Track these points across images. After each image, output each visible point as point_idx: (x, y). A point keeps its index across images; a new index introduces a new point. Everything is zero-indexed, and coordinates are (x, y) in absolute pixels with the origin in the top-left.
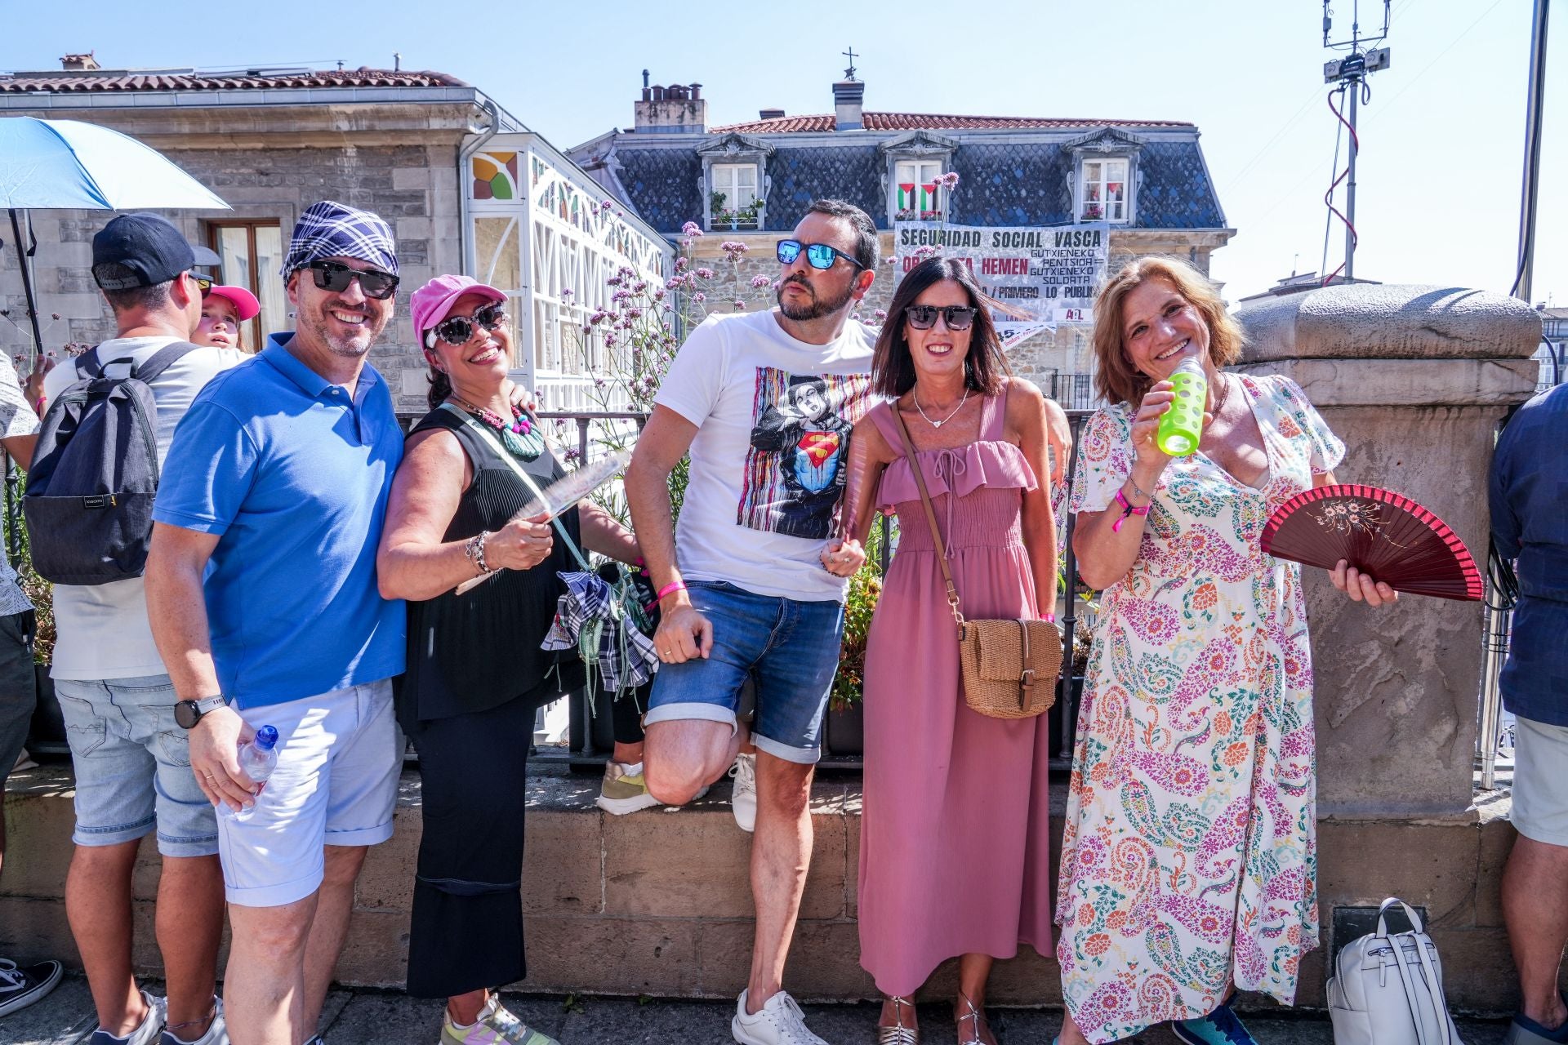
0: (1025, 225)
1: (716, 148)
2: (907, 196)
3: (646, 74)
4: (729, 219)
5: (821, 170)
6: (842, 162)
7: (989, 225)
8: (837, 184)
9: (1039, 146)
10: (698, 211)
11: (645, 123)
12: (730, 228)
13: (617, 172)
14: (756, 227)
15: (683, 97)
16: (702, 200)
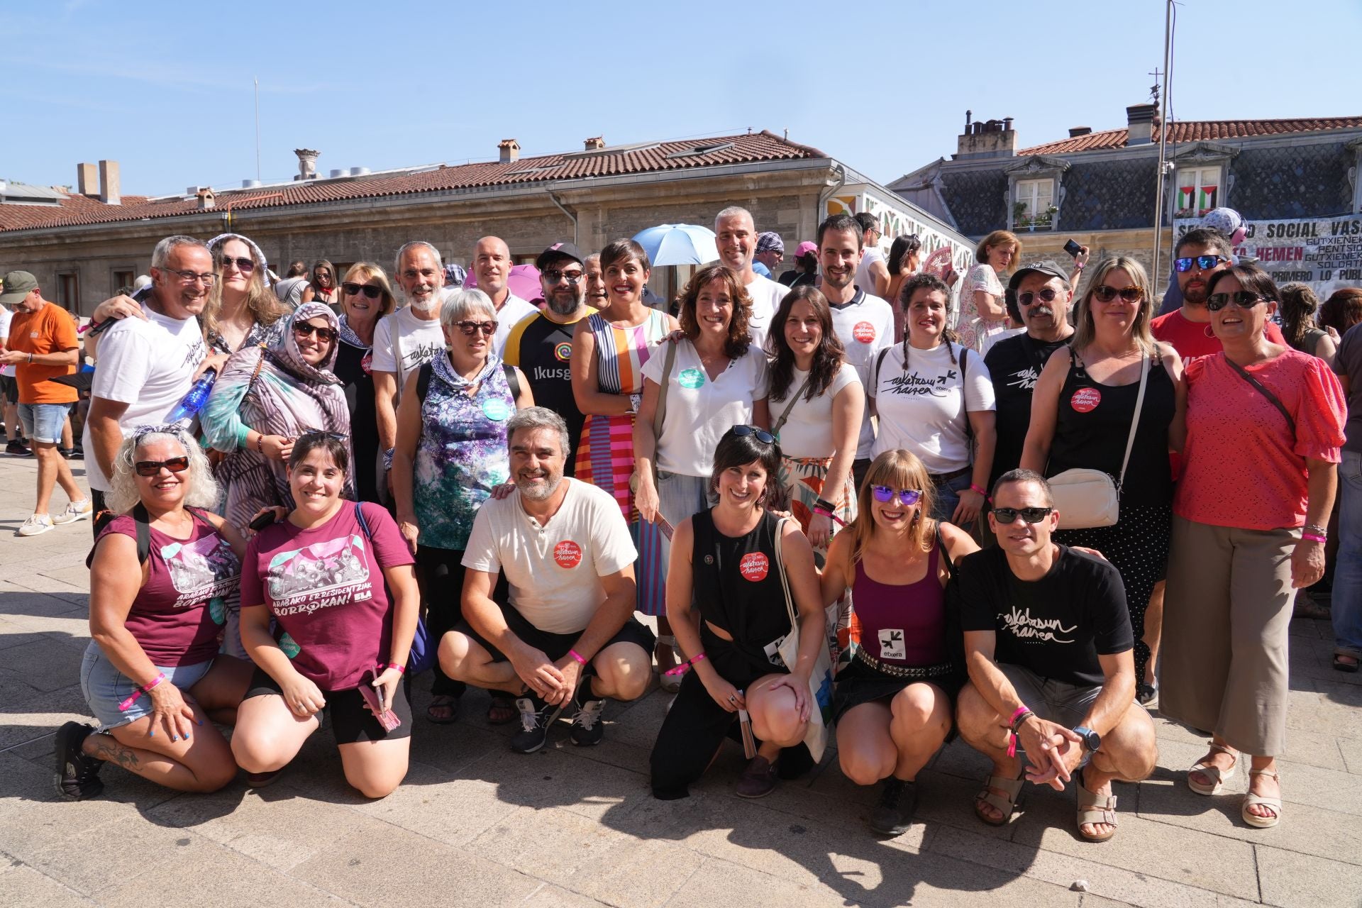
0: (1301, 217)
1: (1020, 168)
2: (1187, 198)
3: (969, 114)
4: (1027, 223)
5: (1110, 180)
6: (1129, 172)
7: (1265, 218)
8: (1123, 191)
10: (1003, 218)
11: (966, 151)
12: (1028, 230)
13: (941, 191)
14: (1050, 228)
15: (997, 131)
16: (1007, 209)
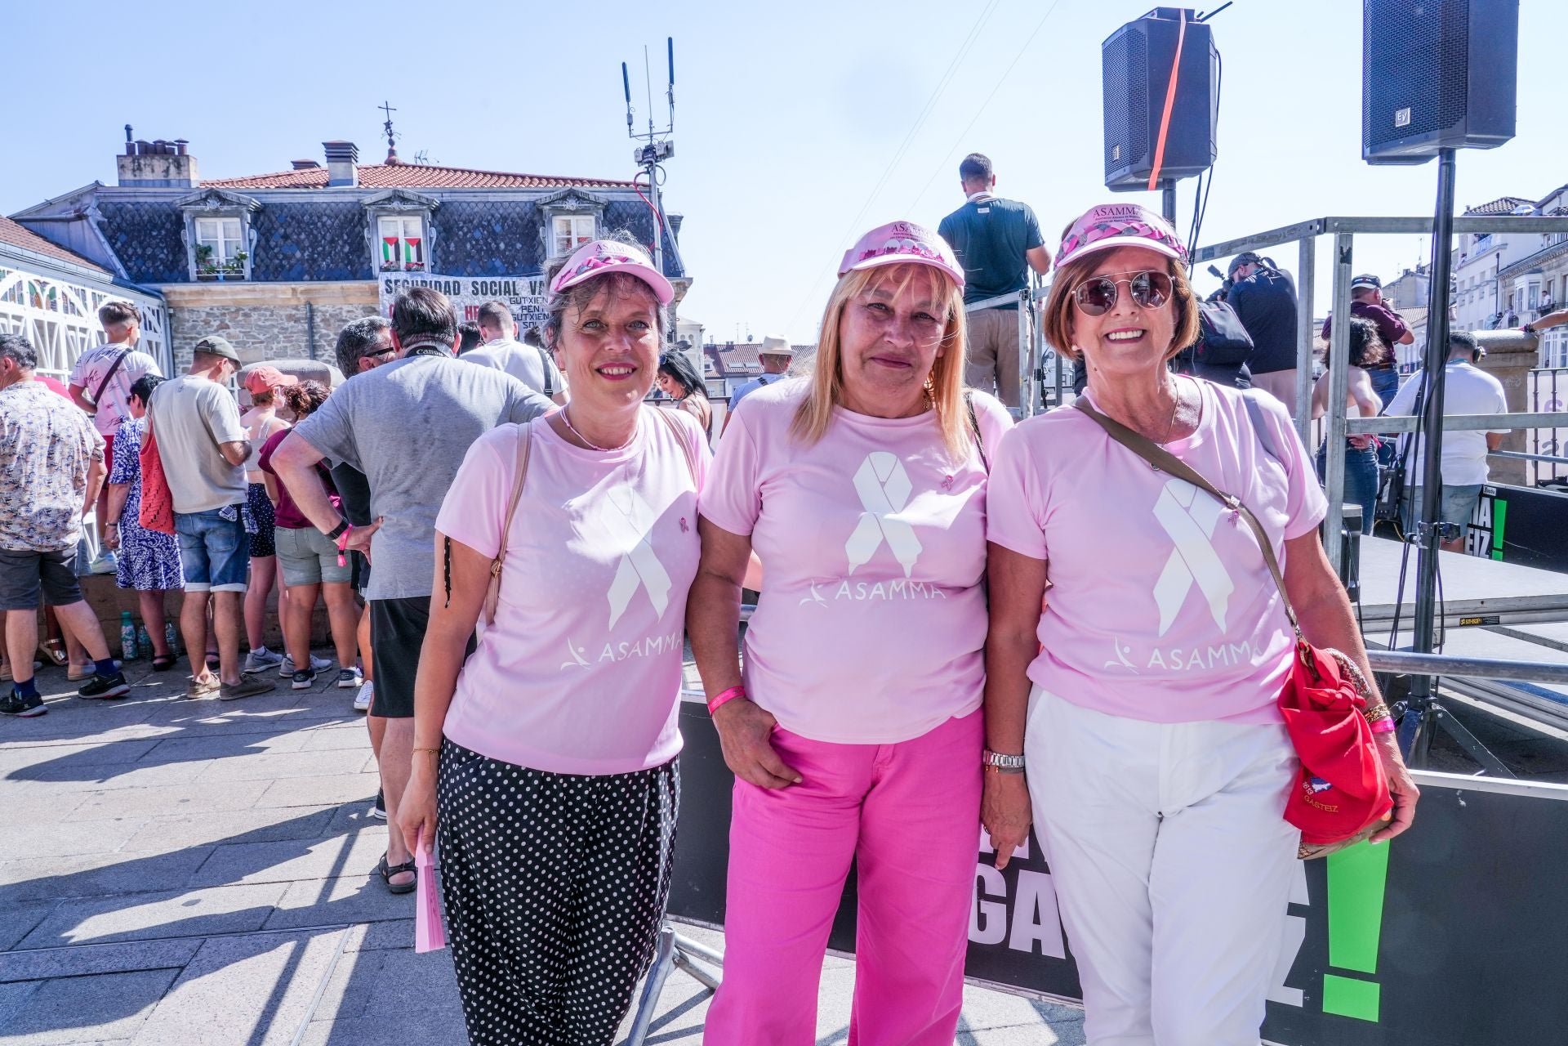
0: (503, 275)
1: (197, 203)
2: (391, 249)
3: (128, 129)
4: (213, 270)
5: (308, 224)
6: (329, 217)
7: (469, 275)
8: (324, 237)
9: (517, 203)
10: (184, 261)
11: (129, 176)
12: (217, 278)
13: (99, 224)
14: (243, 277)
15: (169, 153)
16: (186, 253)
